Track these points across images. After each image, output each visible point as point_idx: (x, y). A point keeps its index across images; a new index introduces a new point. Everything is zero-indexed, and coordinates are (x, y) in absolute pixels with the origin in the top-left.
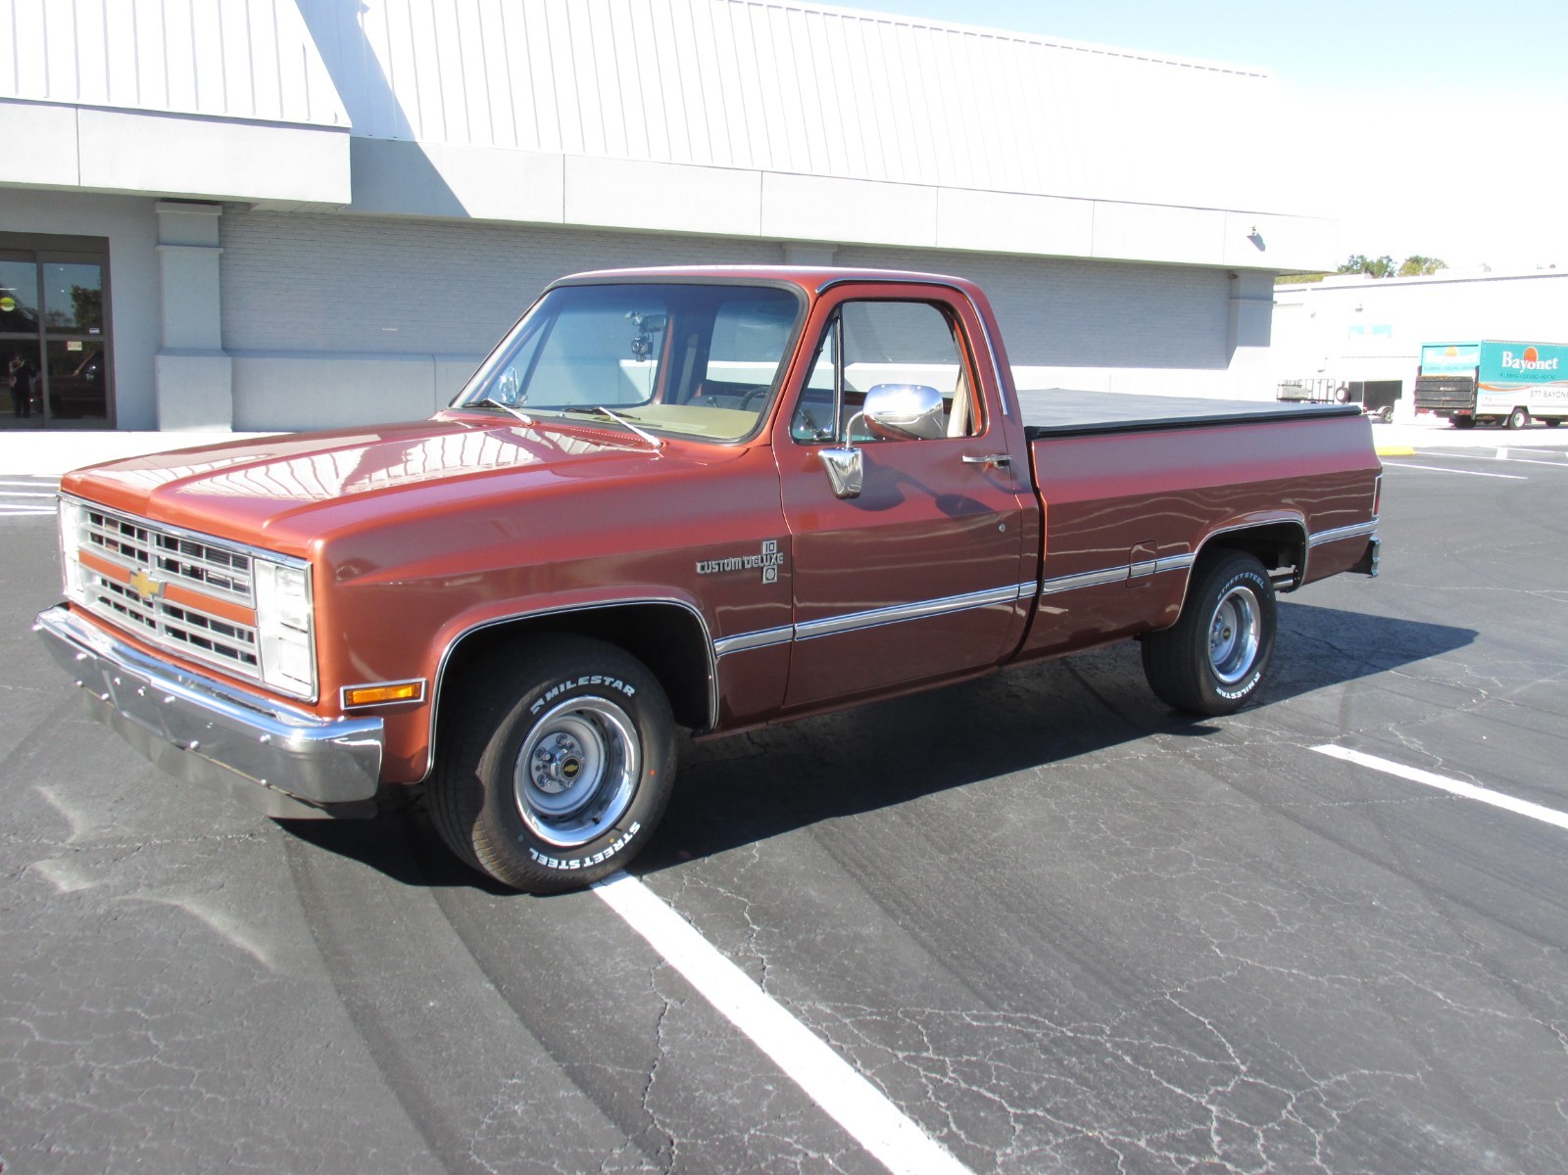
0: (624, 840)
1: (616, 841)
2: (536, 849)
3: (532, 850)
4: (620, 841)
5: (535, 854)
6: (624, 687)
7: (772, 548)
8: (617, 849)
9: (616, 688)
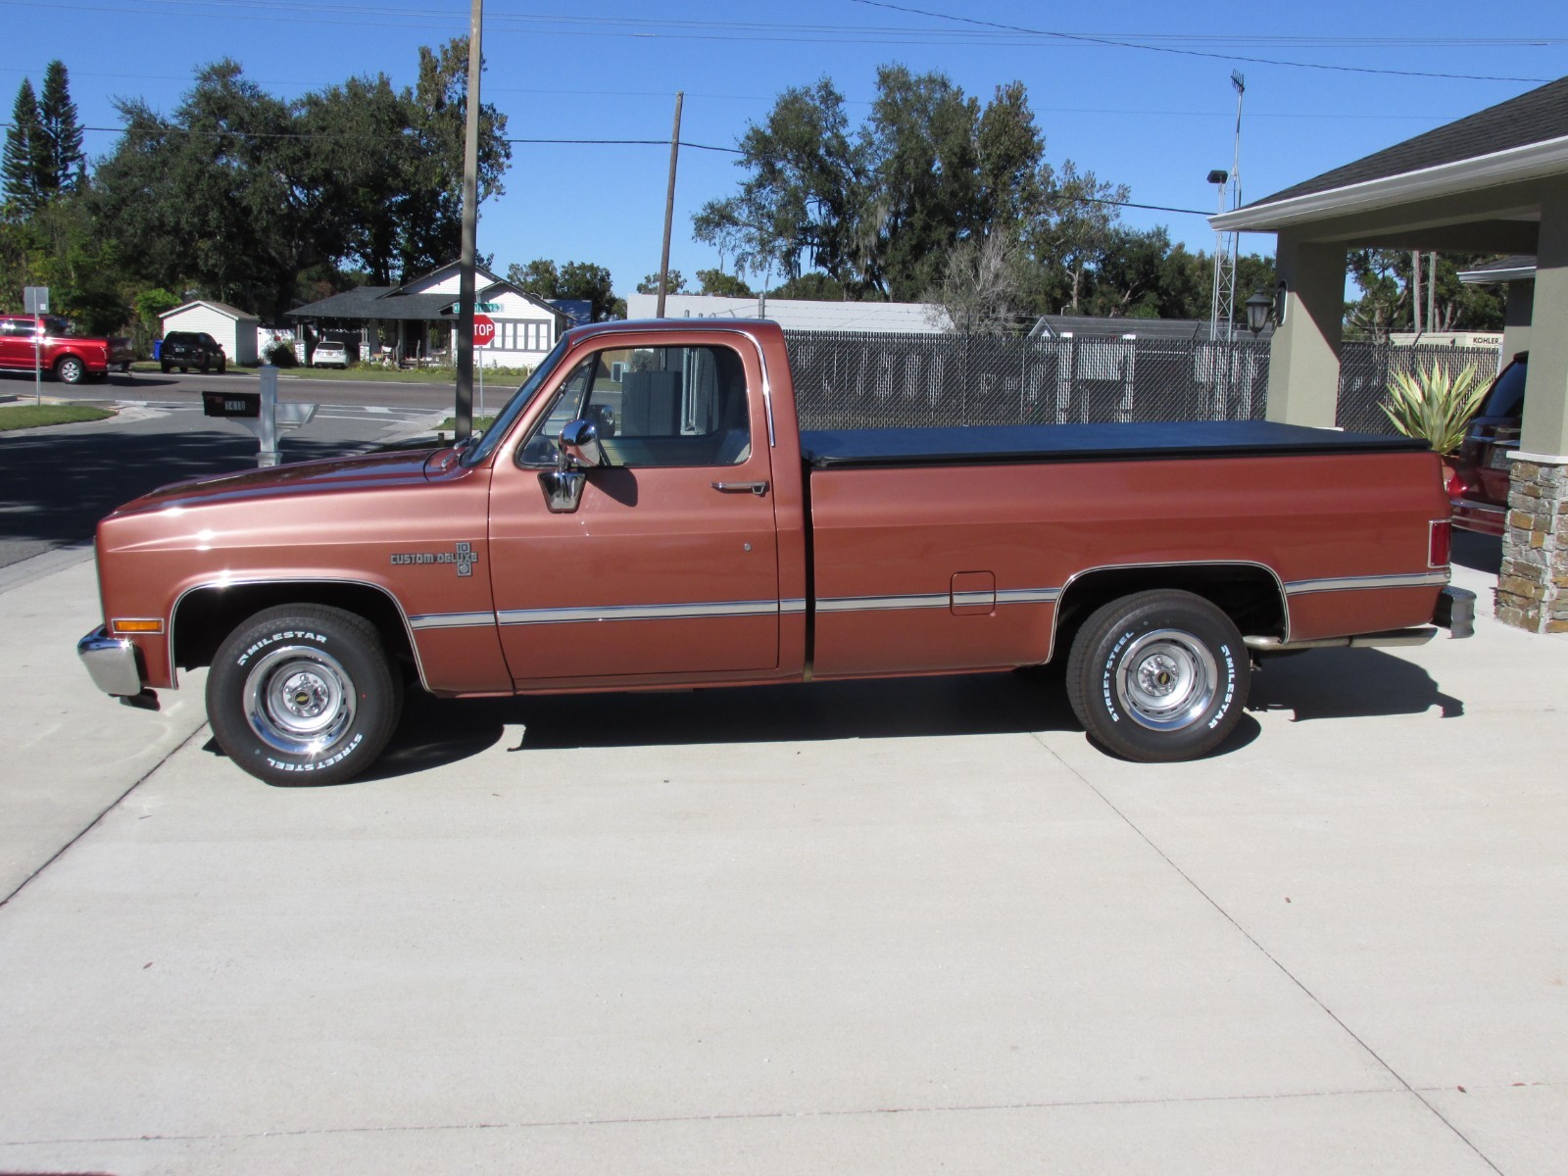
0: (350, 748)
1: (344, 749)
2: (273, 758)
3: (269, 759)
4: (347, 749)
5: (273, 763)
6: (315, 637)
7: (464, 548)
8: (345, 755)
9: (309, 638)
